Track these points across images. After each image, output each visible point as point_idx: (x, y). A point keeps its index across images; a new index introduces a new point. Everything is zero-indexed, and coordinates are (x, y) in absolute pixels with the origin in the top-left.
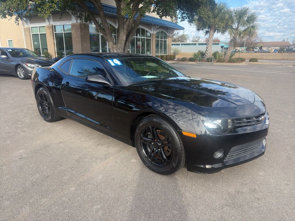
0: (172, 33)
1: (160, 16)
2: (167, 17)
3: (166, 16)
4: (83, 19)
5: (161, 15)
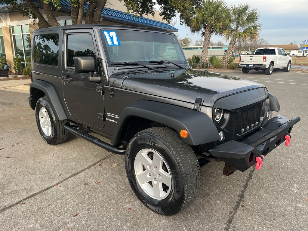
1: (139, 13)
2: (149, 14)
3: (147, 13)
4: (30, 15)
5: (141, 12)
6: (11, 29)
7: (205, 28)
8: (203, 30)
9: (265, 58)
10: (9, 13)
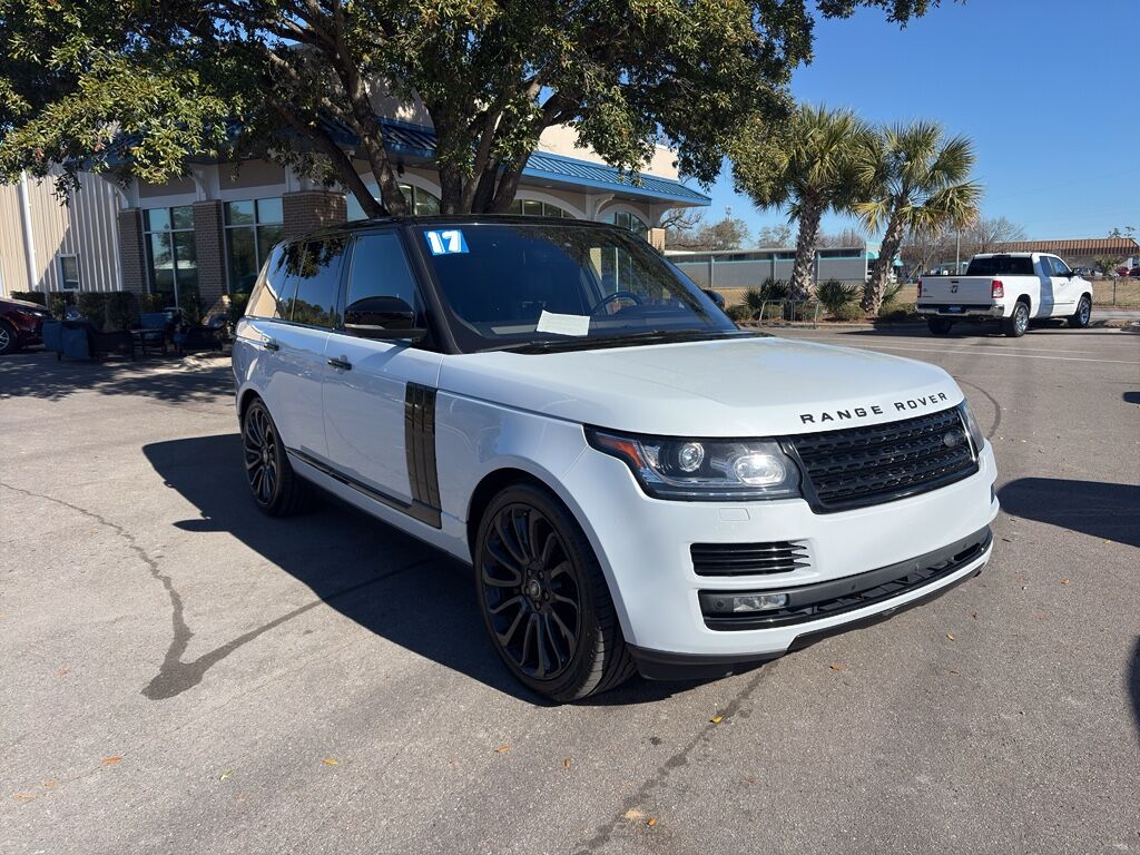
0: (677, 218)
1: (605, 158)
6: (223, 211)
7: (801, 192)
8: (793, 199)
9: (1001, 284)
10: (219, 163)
